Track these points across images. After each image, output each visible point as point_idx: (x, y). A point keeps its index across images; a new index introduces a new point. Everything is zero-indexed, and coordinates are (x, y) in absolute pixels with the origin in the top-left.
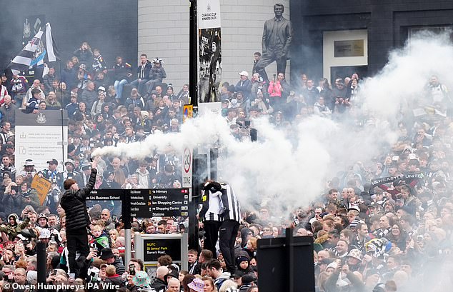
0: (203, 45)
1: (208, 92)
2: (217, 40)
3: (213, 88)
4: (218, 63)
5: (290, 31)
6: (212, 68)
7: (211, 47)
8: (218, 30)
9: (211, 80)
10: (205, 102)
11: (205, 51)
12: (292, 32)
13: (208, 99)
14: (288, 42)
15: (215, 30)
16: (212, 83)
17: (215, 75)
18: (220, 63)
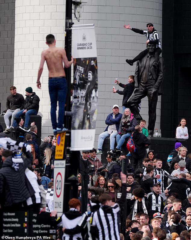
0: (78, 74)
1: (82, 120)
2: (94, 69)
3: (87, 115)
4: (94, 91)
5: (162, 68)
6: (88, 97)
7: (87, 76)
8: (95, 59)
9: (86, 108)
10: (79, 128)
11: (80, 79)
12: (164, 69)
13: (82, 126)
14: (159, 78)
15: (91, 59)
16: (87, 110)
17: (90, 103)
18: (96, 91)
